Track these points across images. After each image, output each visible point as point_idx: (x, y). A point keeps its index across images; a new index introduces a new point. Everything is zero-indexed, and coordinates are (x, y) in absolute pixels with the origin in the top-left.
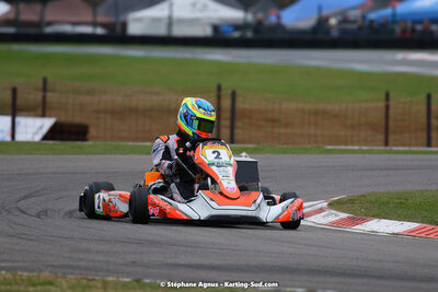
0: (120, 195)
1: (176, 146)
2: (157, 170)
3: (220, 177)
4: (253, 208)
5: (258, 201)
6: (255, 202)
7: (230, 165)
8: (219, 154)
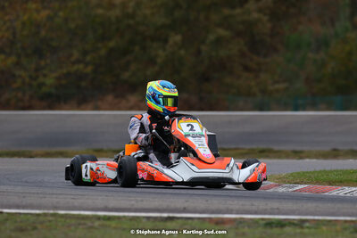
0: (108, 165)
1: (149, 123)
2: (136, 143)
3: (197, 145)
4: (227, 170)
5: (231, 165)
6: (228, 165)
7: (203, 135)
8: (192, 127)
